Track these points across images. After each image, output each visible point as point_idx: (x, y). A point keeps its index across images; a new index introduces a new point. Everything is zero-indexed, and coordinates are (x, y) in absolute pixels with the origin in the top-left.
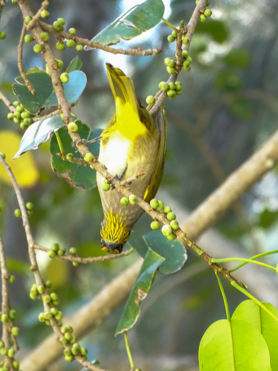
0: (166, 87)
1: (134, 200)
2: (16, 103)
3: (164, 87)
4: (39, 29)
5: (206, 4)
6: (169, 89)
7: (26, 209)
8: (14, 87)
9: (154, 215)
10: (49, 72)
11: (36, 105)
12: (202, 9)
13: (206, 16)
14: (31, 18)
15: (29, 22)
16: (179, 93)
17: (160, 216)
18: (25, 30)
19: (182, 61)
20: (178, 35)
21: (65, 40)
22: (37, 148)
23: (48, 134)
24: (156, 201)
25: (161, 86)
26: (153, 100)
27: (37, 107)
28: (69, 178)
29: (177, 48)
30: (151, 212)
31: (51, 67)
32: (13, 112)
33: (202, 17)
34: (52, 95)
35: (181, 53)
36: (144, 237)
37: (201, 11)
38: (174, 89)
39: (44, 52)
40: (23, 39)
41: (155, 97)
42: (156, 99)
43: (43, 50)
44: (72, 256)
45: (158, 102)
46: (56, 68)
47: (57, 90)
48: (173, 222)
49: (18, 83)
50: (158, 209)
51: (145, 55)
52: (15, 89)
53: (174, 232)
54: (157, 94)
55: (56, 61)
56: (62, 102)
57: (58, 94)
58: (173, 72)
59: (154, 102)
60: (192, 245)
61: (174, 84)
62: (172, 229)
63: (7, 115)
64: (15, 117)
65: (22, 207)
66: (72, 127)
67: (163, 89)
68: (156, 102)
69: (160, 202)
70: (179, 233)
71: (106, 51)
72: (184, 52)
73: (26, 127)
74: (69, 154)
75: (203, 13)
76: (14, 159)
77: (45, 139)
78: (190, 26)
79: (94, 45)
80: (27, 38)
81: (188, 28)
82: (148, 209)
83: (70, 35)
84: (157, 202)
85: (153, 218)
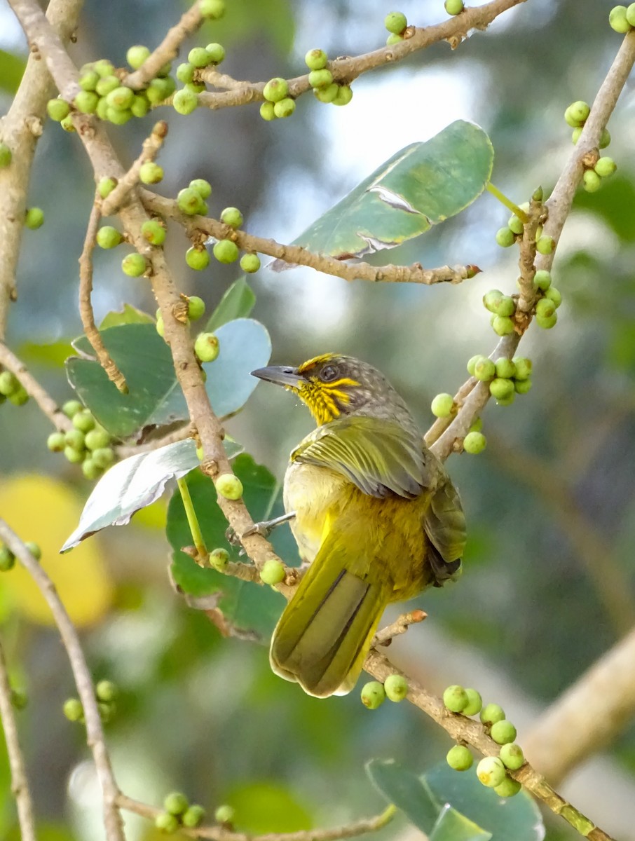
0: (489, 372)
1: (398, 690)
2: (70, 406)
3: (483, 372)
4: (137, 210)
5: (601, 140)
6: (495, 376)
7: (98, 700)
8: (69, 367)
9: (455, 729)
10: (165, 330)
11: (133, 415)
12: (588, 156)
13: (599, 176)
14: (115, 182)
15: (108, 194)
16: (524, 387)
17: (471, 731)
18: (100, 214)
19: (534, 301)
20: (525, 228)
21: (211, 240)
22: (127, 521)
23: (159, 483)
24: (459, 692)
25: (474, 367)
26: (450, 406)
27: (135, 422)
28: (218, 610)
29: (522, 264)
30: (448, 721)
31: (171, 318)
32: (63, 432)
33: (590, 177)
34: (173, 387)
35: (533, 277)
36: (423, 779)
37: (588, 162)
38: (510, 376)
39: (152, 274)
40: (95, 238)
41: (456, 397)
42: (460, 404)
43: (149, 270)
44: (222, 829)
45: (464, 413)
46: (182, 319)
47: (186, 380)
48: (506, 749)
49: (80, 355)
50: (466, 713)
51: (432, 282)
52: (73, 371)
53: (511, 775)
54: (462, 388)
55: (183, 300)
56: (200, 416)
57: (188, 393)
58: (509, 331)
59: (453, 413)
60: (562, 810)
61: (511, 363)
62: (506, 767)
63: (46, 438)
64: (70, 444)
65: (85, 694)
66: (227, 485)
67: (479, 375)
68: (460, 411)
69: (470, 693)
70: (525, 778)
71: (323, 270)
72: (541, 274)
73: (99, 471)
74: (216, 551)
75: (592, 168)
76: (62, 552)
77: (151, 499)
78: (555, 201)
79: (290, 254)
80: (104, 235)
81: (549, 208)
82: (439, 713)
83: (223, 226)
84: (463, 694)
85: (454, 737)
